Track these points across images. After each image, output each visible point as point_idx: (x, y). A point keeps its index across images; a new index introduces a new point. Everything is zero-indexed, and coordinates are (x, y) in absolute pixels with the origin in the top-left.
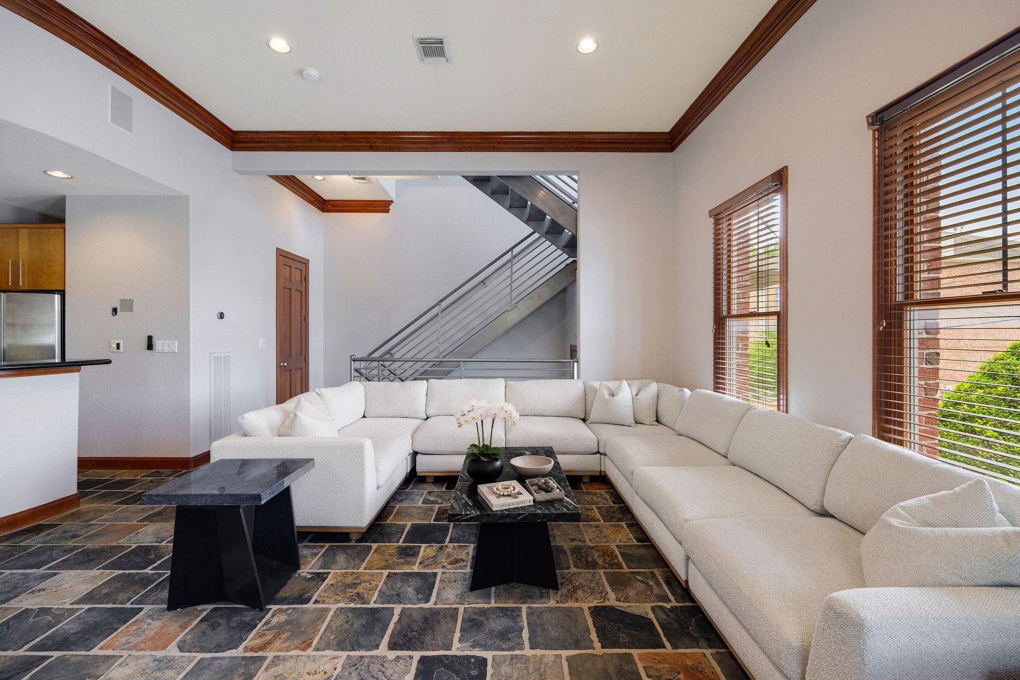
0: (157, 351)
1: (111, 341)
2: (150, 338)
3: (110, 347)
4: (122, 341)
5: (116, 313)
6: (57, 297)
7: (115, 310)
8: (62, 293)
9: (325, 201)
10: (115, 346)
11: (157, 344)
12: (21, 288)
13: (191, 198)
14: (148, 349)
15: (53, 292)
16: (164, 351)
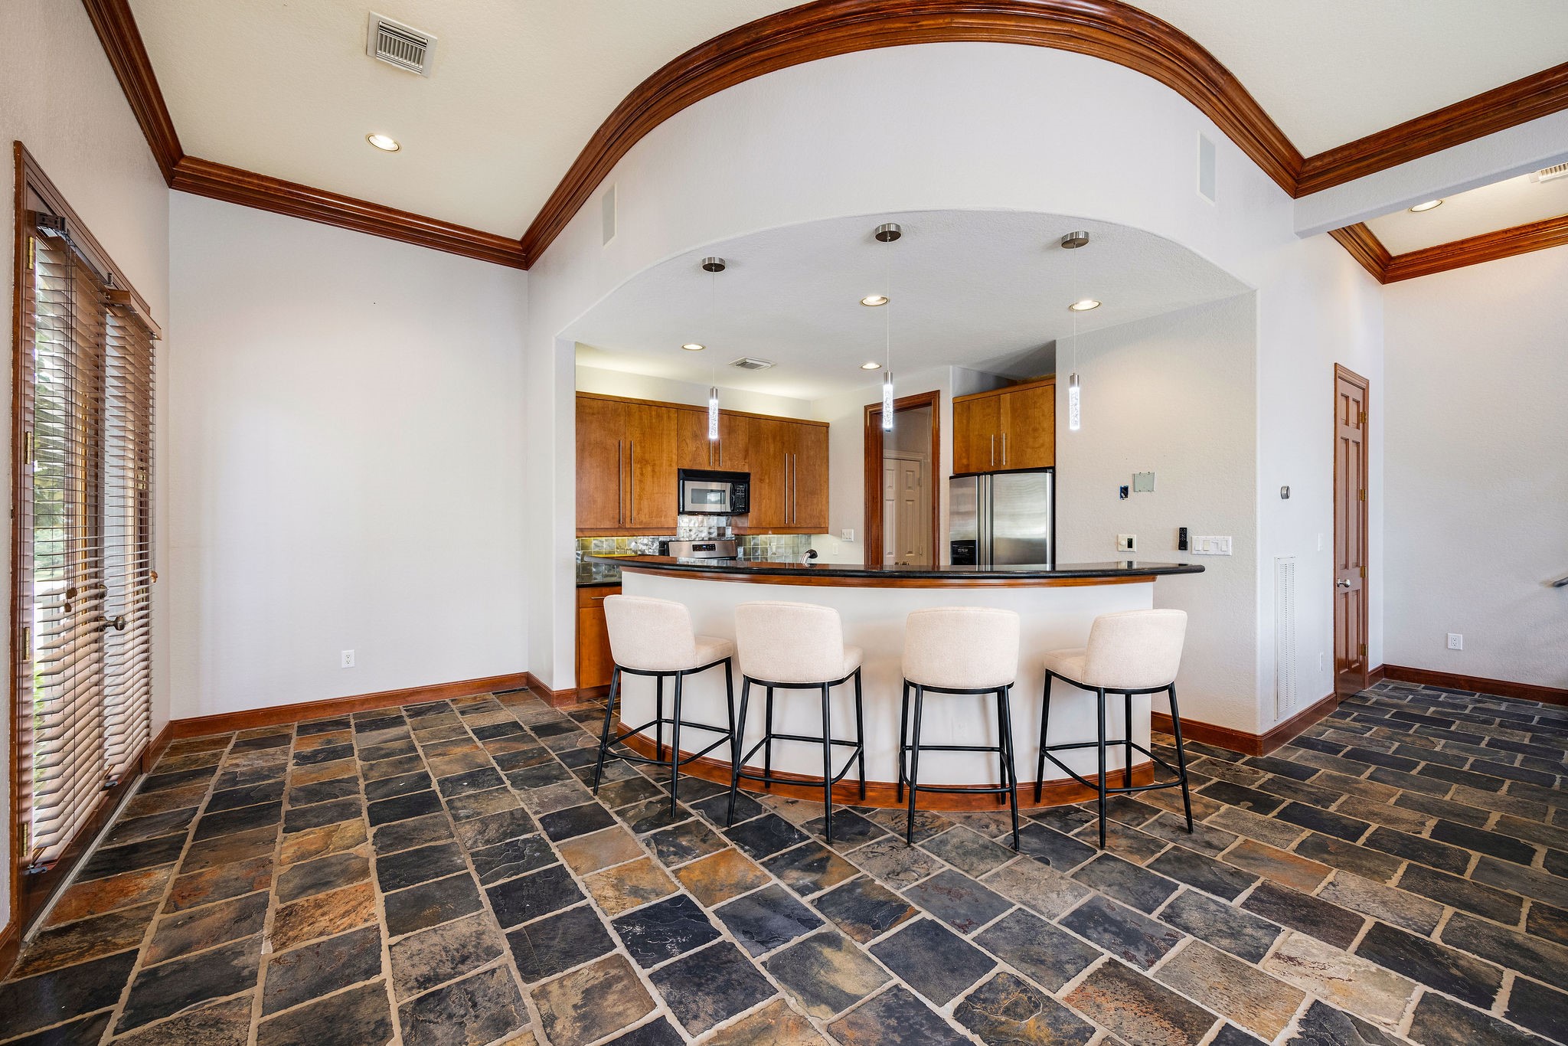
0: (1194, 552)
1: (1119, 535)
2: (1183, 532)
3: (1118, 543)
4: (1135, 536)
5: (1126, 496)
6: (1048, 476)
7: (1124, 491)
8: (1053, 469)
9: (1391, 258)
10: (1125, 543)
11: (1194, 542)
12: (1003, 469)
13: (1259, 294)
14: (1179, 549)
15: (1043, 470)
16: (1208, 553)
